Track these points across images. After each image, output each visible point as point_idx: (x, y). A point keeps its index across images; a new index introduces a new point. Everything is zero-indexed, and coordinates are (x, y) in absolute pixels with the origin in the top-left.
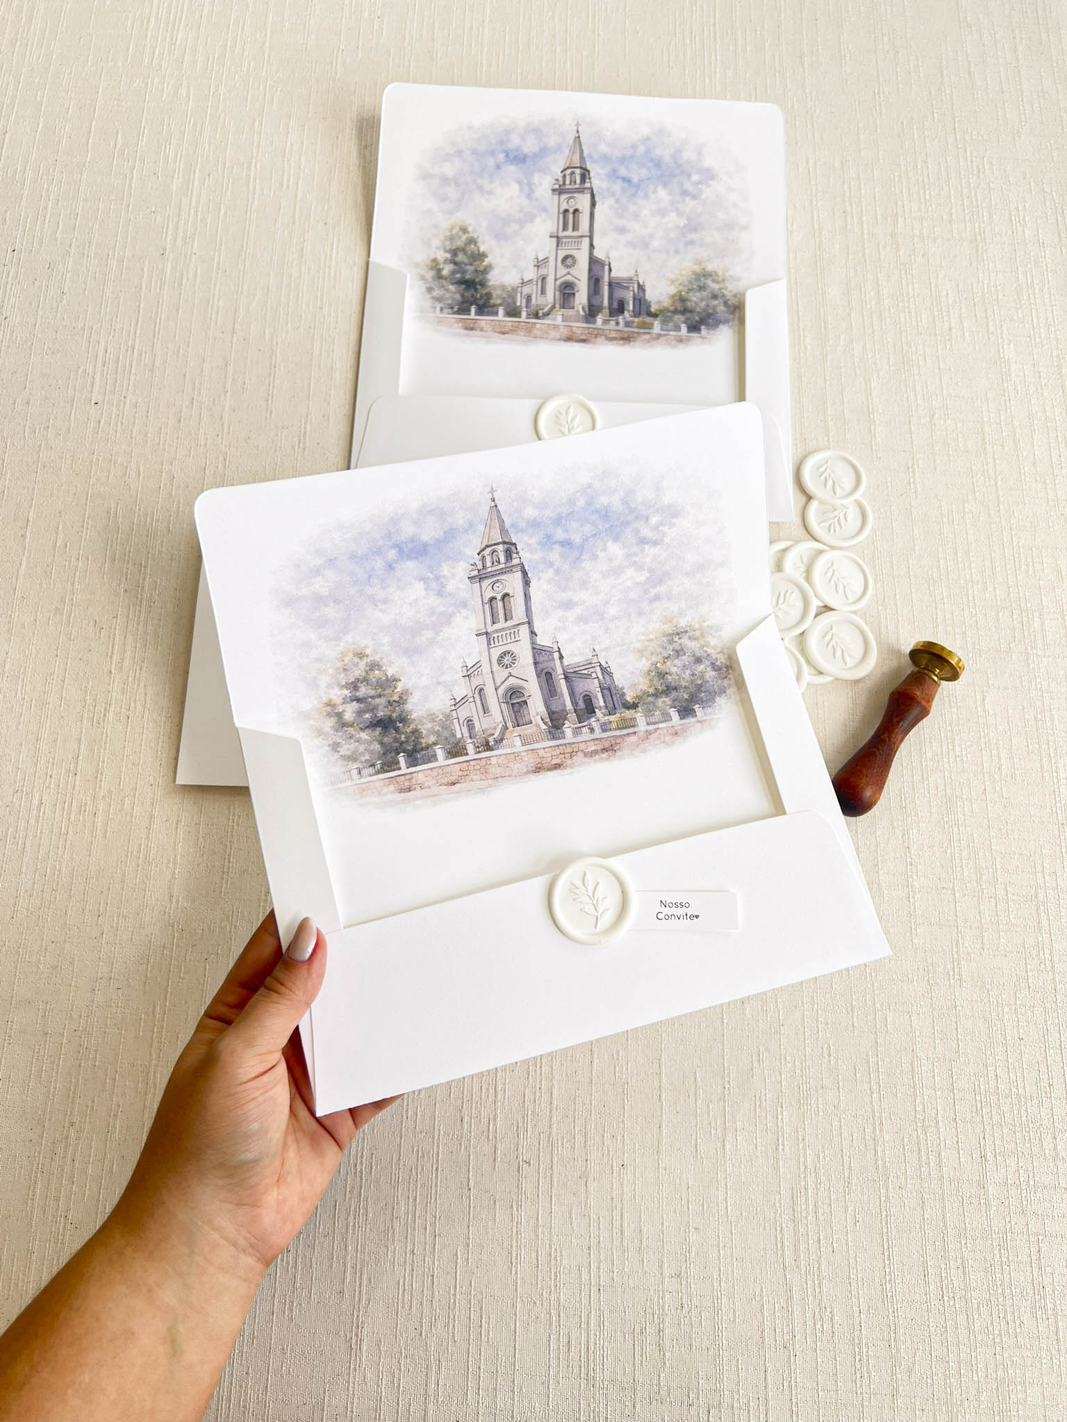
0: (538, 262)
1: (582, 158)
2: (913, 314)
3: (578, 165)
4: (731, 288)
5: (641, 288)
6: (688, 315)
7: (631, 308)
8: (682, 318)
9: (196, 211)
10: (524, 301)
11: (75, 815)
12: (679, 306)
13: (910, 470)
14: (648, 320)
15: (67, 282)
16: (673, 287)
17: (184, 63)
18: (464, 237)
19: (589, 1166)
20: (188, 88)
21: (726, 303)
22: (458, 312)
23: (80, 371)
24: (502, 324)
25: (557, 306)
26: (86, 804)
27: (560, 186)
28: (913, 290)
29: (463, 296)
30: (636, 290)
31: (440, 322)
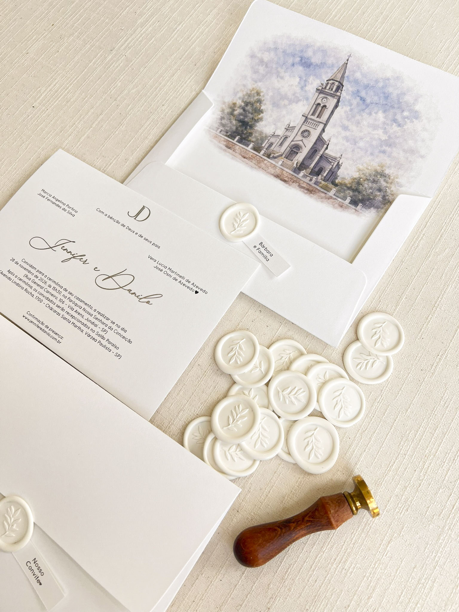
0: (288, 127)
1: (343, 77)
3: (339, 80)
4: (392, 189)
5: (338, 166)
6: (357, 193)
7: (325, 175)
8: (351, 193)
10: (267, 145)
12: (354, 186)
14: (330, 185)
16: (358, 173)
18: (256, 98)
21: (384, 197)
22: (228, 136)
24: (248, 152)
25: (284, 156)
27: (322, 88)
29: (237, 128)
30: (334, 166)
31: (216, 137)
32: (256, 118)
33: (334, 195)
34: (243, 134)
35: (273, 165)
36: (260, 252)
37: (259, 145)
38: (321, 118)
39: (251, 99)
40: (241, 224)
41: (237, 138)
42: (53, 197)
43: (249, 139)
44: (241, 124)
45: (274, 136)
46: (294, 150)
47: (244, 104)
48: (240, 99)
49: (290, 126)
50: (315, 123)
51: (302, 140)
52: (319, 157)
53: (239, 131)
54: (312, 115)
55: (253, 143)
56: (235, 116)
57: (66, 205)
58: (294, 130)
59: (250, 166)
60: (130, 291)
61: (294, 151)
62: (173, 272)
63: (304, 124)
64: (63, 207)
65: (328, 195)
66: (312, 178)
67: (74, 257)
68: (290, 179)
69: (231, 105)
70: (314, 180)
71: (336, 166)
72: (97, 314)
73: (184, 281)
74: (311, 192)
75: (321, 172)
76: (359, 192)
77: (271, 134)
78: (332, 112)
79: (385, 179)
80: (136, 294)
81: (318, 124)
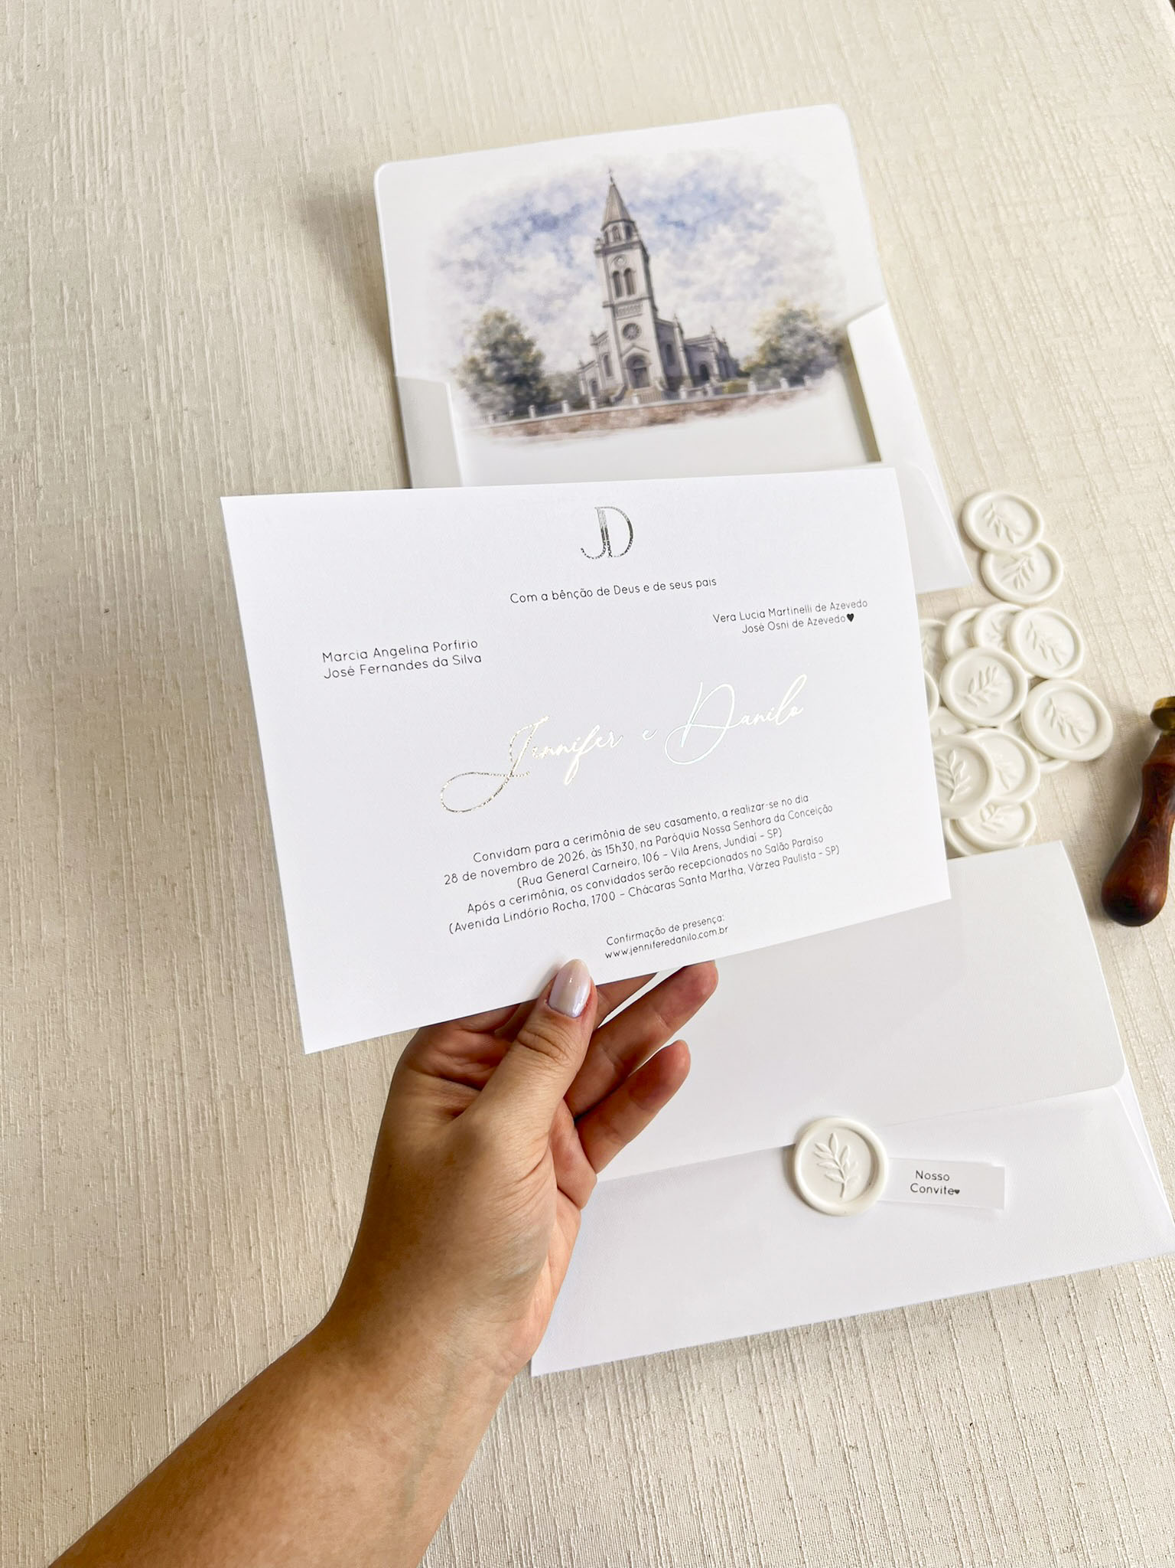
0: (595, 340)
1: (623, 209)
2: (1044, 315)
3: (620, 218)
4: (826, 326)
5: (722, 345)
6: (785, 366)
7: (716, 371)
8: (779, 371)
9: (177, 359)
10: (590, 389)
11: (193, 1126)
12: (772, 358)
13: (1090, 496)
14: (740, 381)
15: (40, 474)
16: (759, 338)
17: (124, 188)
18: (502, 327)
19: (930, 1434)
20: (135, 217)
21: (825, 344)
22: (514, 417)
23: (79, 575)
24: (570, 420)
25: (630, 386)
26: (203, 1109)
27: (603, 245)
28: (1037, 286)
29: (516, 397)
30: (717, 350)
31: (496, 432)
32: (530, 360)
33: (758, 390)
34: (535, 399)
35: (630, 412)
37: (577, 396)
38: (637, 293)
39: (494, 335)
43: (552, 399)
44: (514, 385)
45: (585, 369)
46: (636, 367)
47: (489, 350)
48: (476, 347)
49: (596, 337)
50: (631, 306)
51: (634, 344)
52: (683, 351)
53: (523, 397)
54: (618, 296)
55: (565, 401)
56: (493, 379)
58: (608, 338)
59: (596, 438)
61: (638, 369)
63: (617, 318)
65: (750, 395)
66: (704, 389)
68: (675, 413)
69: (469, 366)
70: (709, 390)
71: (719, 347)
74: (722, 409)
75: (708, 372)
77: (577, 368)
78: (648, 274)
79: (803, 319)
81: (639, 304)
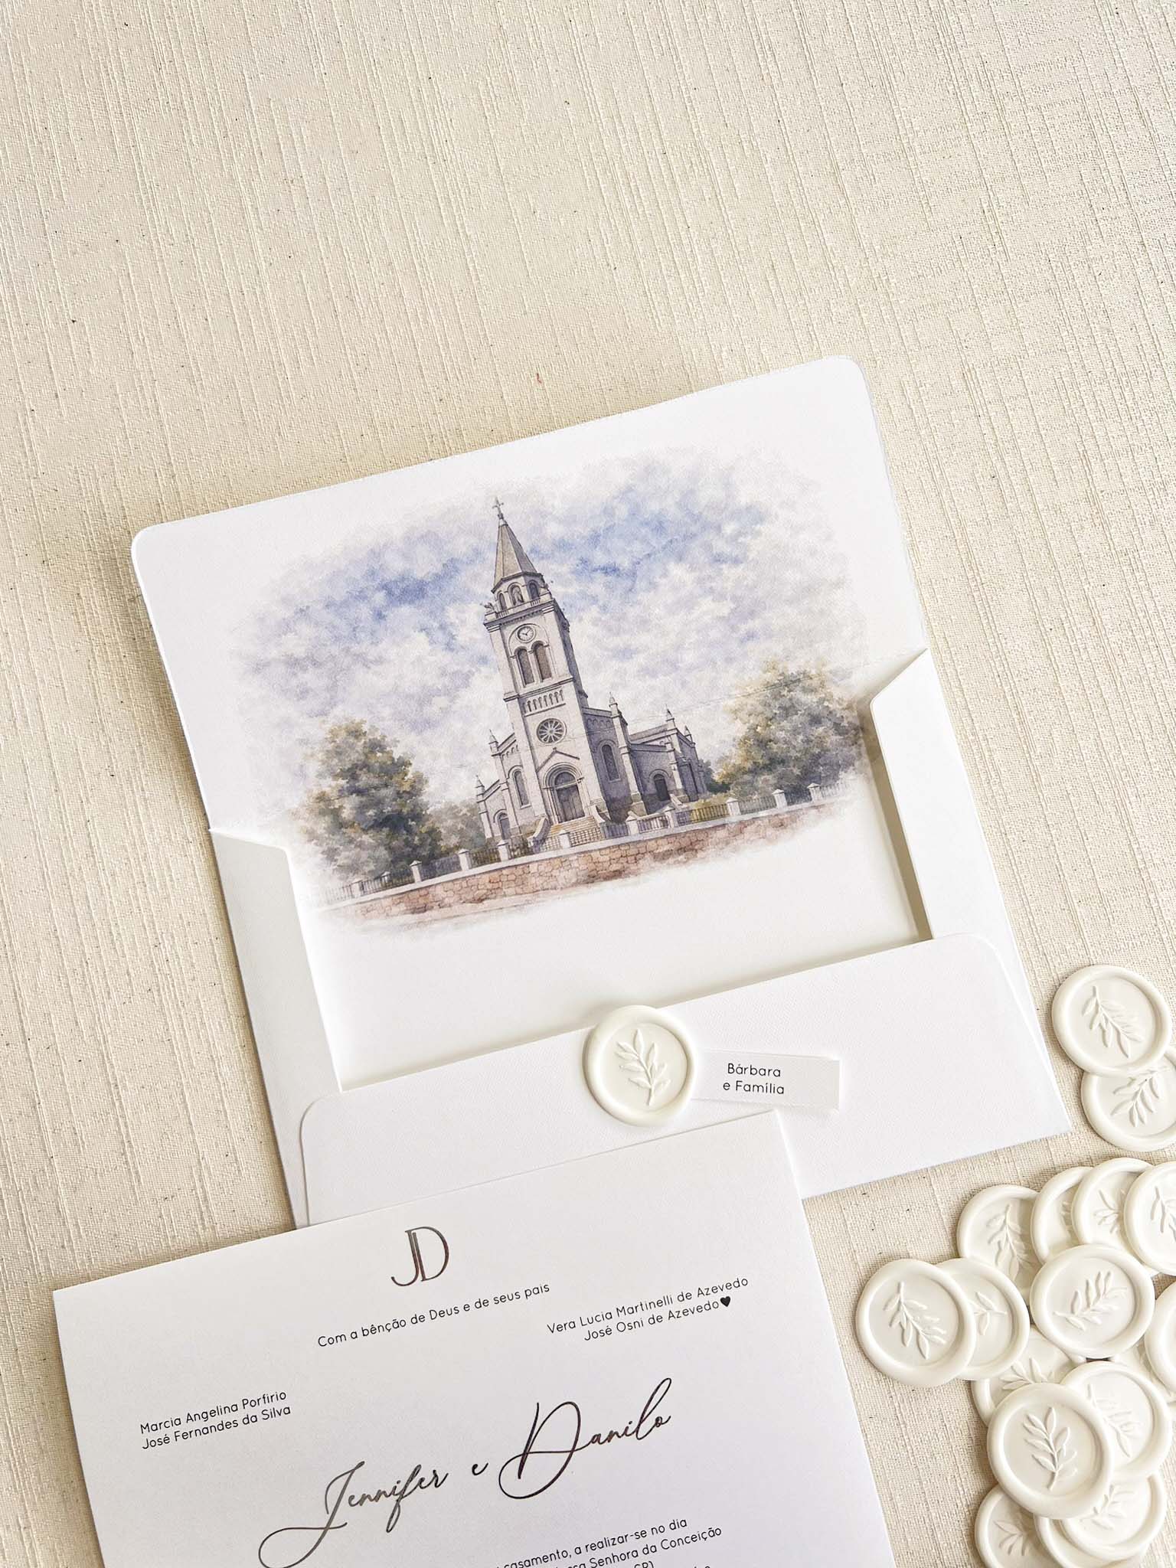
32: (406, 787)
33: (743, 812)
34: (418, 850)
35: (557, 862)
36: (749, 1088)
37: (478, 840)
38: (553, 675)
39: (349, 756)
40: (650, 1067)
41: (415, 870)
42: (189, 1418)
43: (443, 849)
44: (386, 830)
45: (488, 794)
46: (562, 787)
47: (343, 779)
48: (325, 778)
49: (499, 744)
50: (548, 694)
51: (555, 748)
52: (627, 755)
53: (400, 848)
54: (526, 682)
55: (463, 850)
56: (354, 823)
57: (240, 1406)
58: (516, 743)
59: (515, 908)
60: (598, 1440)
61: (566, 789)
62: (634, 1310)
63: (526, 714)
64: (239, 1416)
65: (732, 823)
66: (663, 815)
67: (402, 1495)
68: (623, 860)
69: (316, 805)
70: (670, 817)
71: (680, 744)
72: (591, 1554)
73: (676, 1306)
74: (693, 850)
75: (666, 788)
76: (783, 762)
77: (474, 797)
78: (567, 645)
79: (804, 687)
80: (617, 1433)
81: (558, 691)
